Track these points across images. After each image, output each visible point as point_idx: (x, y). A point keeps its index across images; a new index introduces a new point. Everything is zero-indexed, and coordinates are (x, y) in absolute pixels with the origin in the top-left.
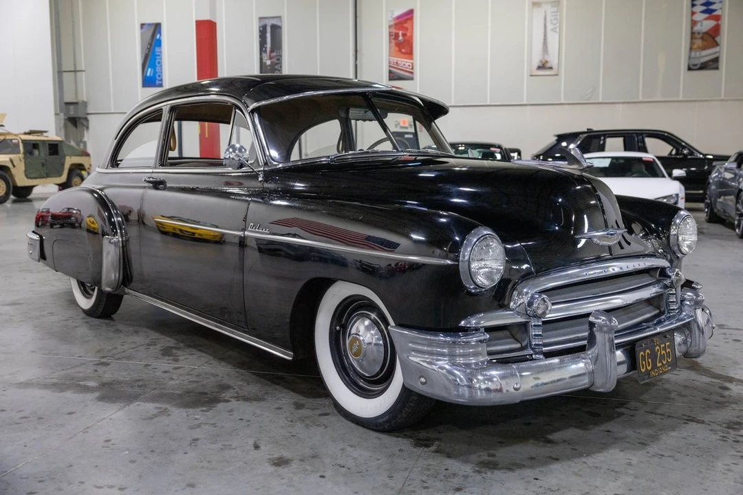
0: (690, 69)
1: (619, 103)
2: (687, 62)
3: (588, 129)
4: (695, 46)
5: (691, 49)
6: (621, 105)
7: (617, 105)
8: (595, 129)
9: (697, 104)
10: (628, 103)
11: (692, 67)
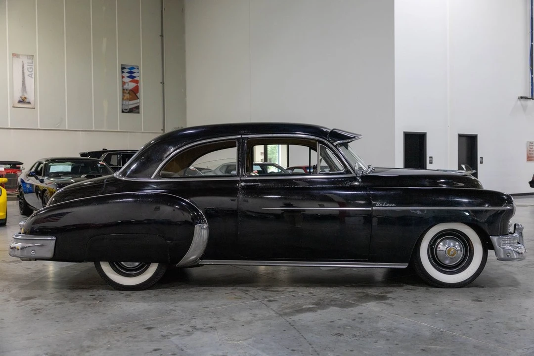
0: (123, 112)
1: (79, 131)
2: (121, 107)
3: (104, 149)
4: (125, 98)
5: (123, 99)
6: (81, 132)
7: (78, 132)
8: (108, 149)
9: (128, 134)
10: (82, 131)
11: (125, 111)
